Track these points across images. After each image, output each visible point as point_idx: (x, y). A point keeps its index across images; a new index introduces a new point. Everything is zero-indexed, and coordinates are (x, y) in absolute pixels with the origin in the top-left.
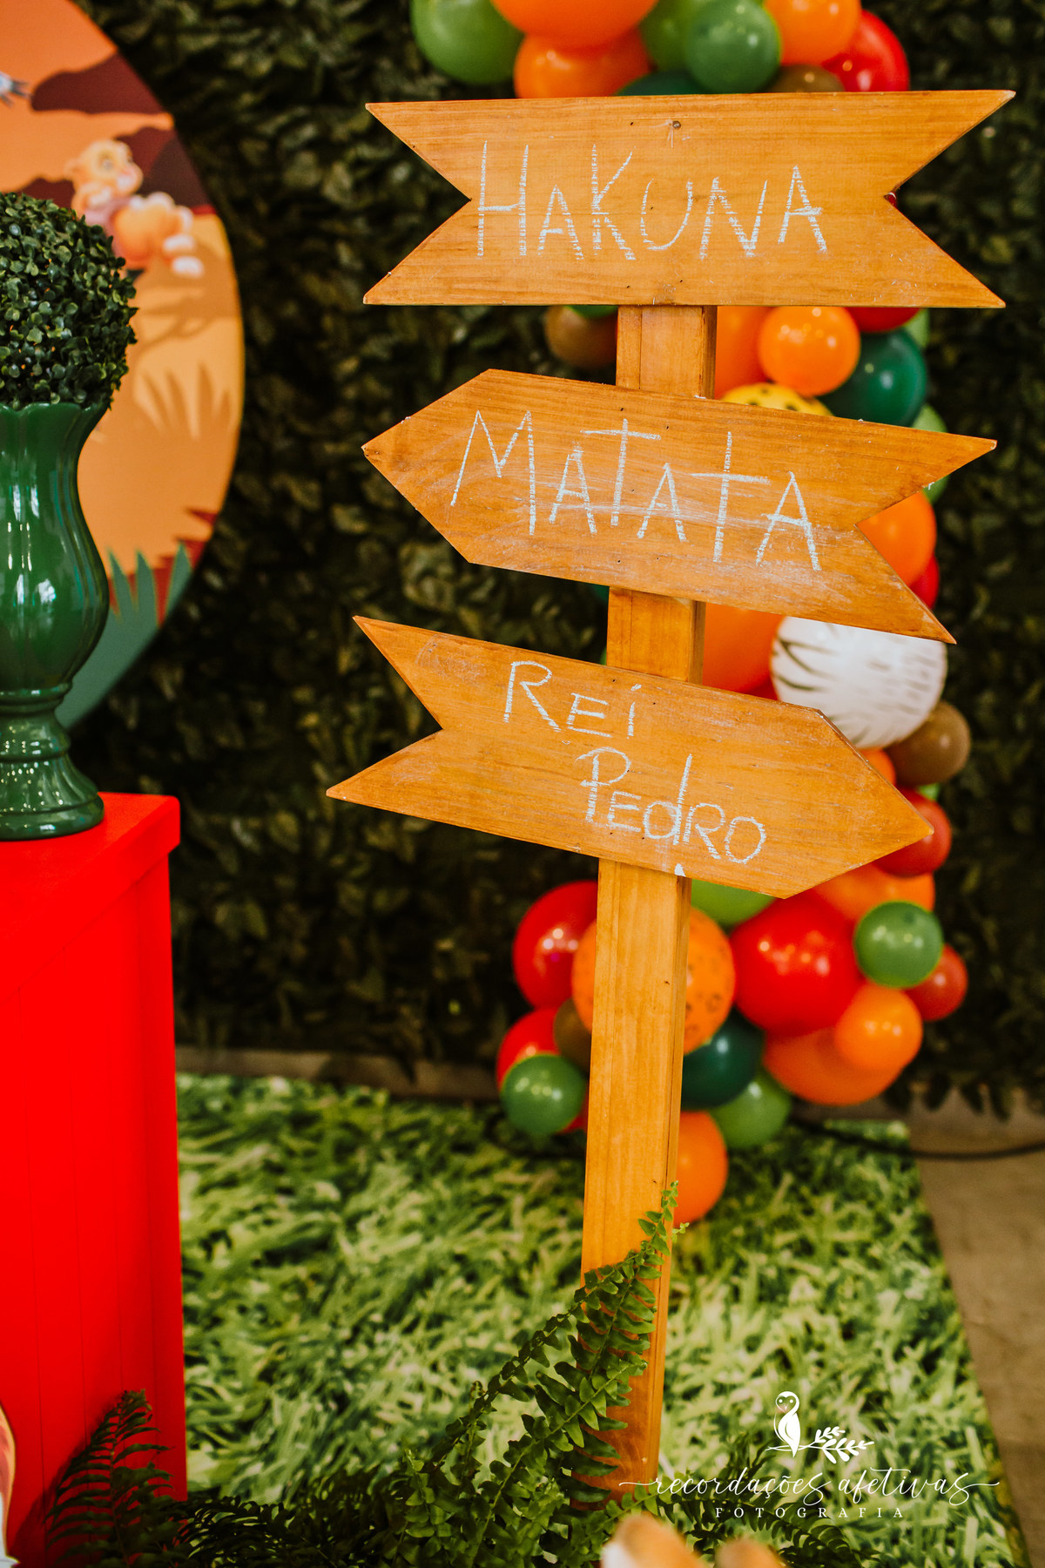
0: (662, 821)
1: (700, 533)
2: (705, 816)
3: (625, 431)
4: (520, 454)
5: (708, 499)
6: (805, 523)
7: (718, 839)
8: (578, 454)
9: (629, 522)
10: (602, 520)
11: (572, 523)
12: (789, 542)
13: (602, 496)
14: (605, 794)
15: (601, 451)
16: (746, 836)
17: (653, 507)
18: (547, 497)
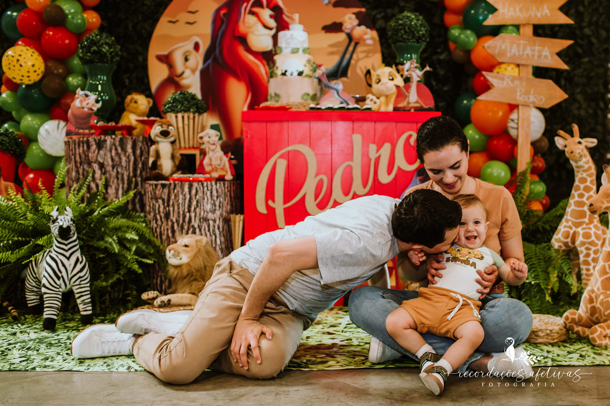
0: (529, 98)
1: (533, 56)
2: (535, 97)
3: (522, 42)
4: (506, 46)
5: (534, 51)
6: (548, 54)
7: (537, 100)
8: (515, 45)
9: (523, 55)
10: (519, 55)
11: (514, 55)
12: (546, 57)
13: (519, 51)
14: (520, 95)
15: (518, 45)
16: (541, 100)
17: (526, 52)
18: (510, 52)
